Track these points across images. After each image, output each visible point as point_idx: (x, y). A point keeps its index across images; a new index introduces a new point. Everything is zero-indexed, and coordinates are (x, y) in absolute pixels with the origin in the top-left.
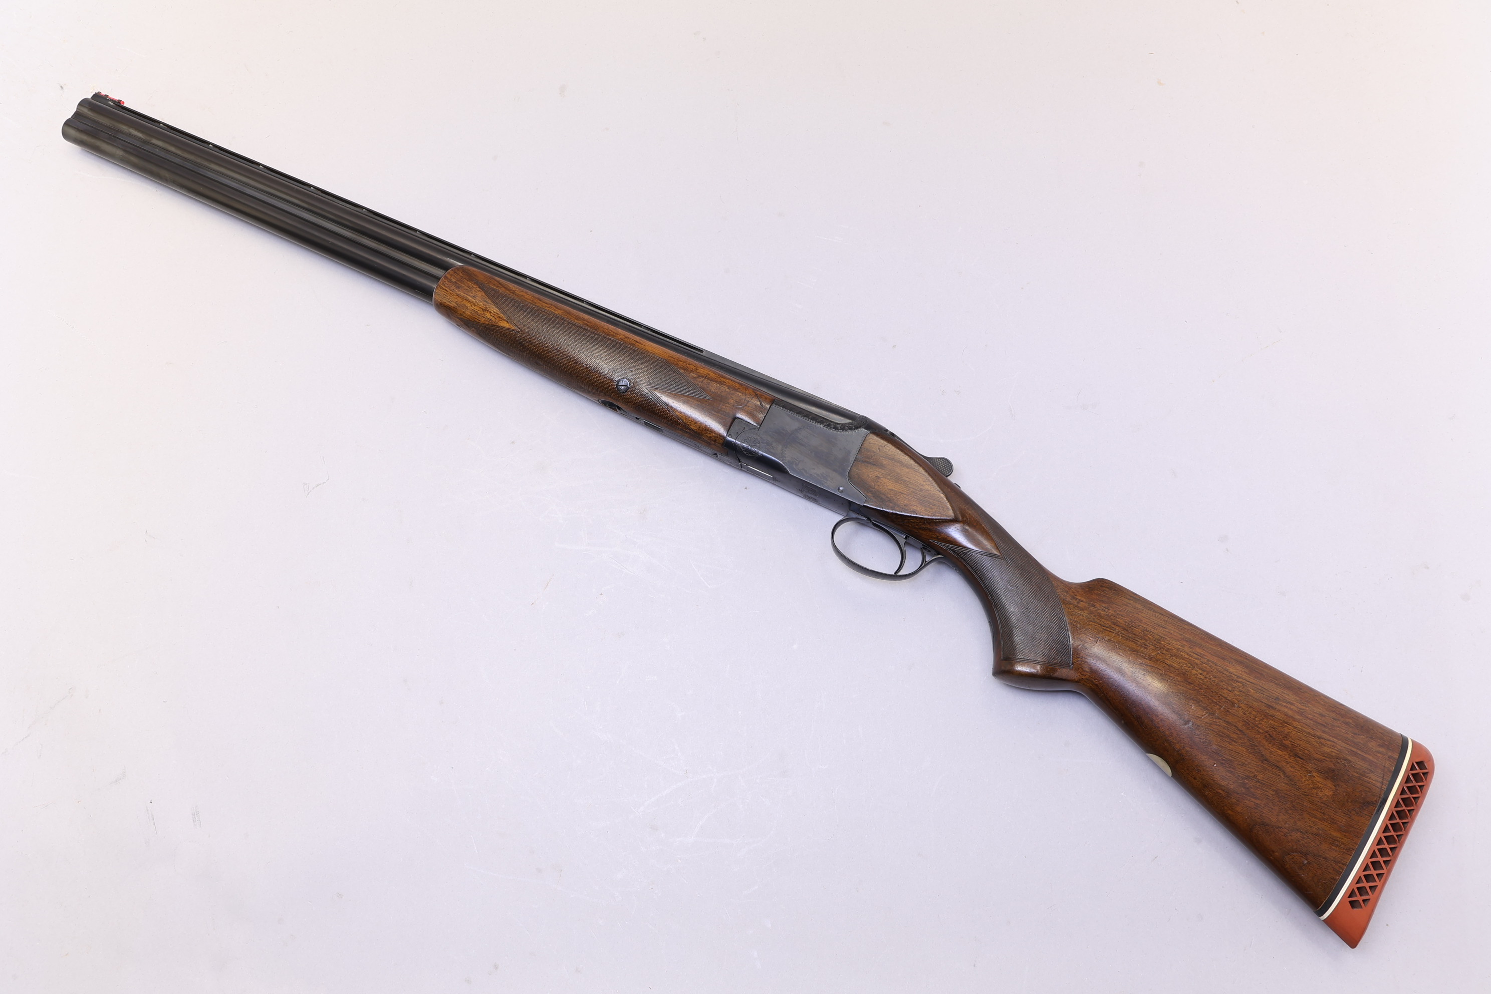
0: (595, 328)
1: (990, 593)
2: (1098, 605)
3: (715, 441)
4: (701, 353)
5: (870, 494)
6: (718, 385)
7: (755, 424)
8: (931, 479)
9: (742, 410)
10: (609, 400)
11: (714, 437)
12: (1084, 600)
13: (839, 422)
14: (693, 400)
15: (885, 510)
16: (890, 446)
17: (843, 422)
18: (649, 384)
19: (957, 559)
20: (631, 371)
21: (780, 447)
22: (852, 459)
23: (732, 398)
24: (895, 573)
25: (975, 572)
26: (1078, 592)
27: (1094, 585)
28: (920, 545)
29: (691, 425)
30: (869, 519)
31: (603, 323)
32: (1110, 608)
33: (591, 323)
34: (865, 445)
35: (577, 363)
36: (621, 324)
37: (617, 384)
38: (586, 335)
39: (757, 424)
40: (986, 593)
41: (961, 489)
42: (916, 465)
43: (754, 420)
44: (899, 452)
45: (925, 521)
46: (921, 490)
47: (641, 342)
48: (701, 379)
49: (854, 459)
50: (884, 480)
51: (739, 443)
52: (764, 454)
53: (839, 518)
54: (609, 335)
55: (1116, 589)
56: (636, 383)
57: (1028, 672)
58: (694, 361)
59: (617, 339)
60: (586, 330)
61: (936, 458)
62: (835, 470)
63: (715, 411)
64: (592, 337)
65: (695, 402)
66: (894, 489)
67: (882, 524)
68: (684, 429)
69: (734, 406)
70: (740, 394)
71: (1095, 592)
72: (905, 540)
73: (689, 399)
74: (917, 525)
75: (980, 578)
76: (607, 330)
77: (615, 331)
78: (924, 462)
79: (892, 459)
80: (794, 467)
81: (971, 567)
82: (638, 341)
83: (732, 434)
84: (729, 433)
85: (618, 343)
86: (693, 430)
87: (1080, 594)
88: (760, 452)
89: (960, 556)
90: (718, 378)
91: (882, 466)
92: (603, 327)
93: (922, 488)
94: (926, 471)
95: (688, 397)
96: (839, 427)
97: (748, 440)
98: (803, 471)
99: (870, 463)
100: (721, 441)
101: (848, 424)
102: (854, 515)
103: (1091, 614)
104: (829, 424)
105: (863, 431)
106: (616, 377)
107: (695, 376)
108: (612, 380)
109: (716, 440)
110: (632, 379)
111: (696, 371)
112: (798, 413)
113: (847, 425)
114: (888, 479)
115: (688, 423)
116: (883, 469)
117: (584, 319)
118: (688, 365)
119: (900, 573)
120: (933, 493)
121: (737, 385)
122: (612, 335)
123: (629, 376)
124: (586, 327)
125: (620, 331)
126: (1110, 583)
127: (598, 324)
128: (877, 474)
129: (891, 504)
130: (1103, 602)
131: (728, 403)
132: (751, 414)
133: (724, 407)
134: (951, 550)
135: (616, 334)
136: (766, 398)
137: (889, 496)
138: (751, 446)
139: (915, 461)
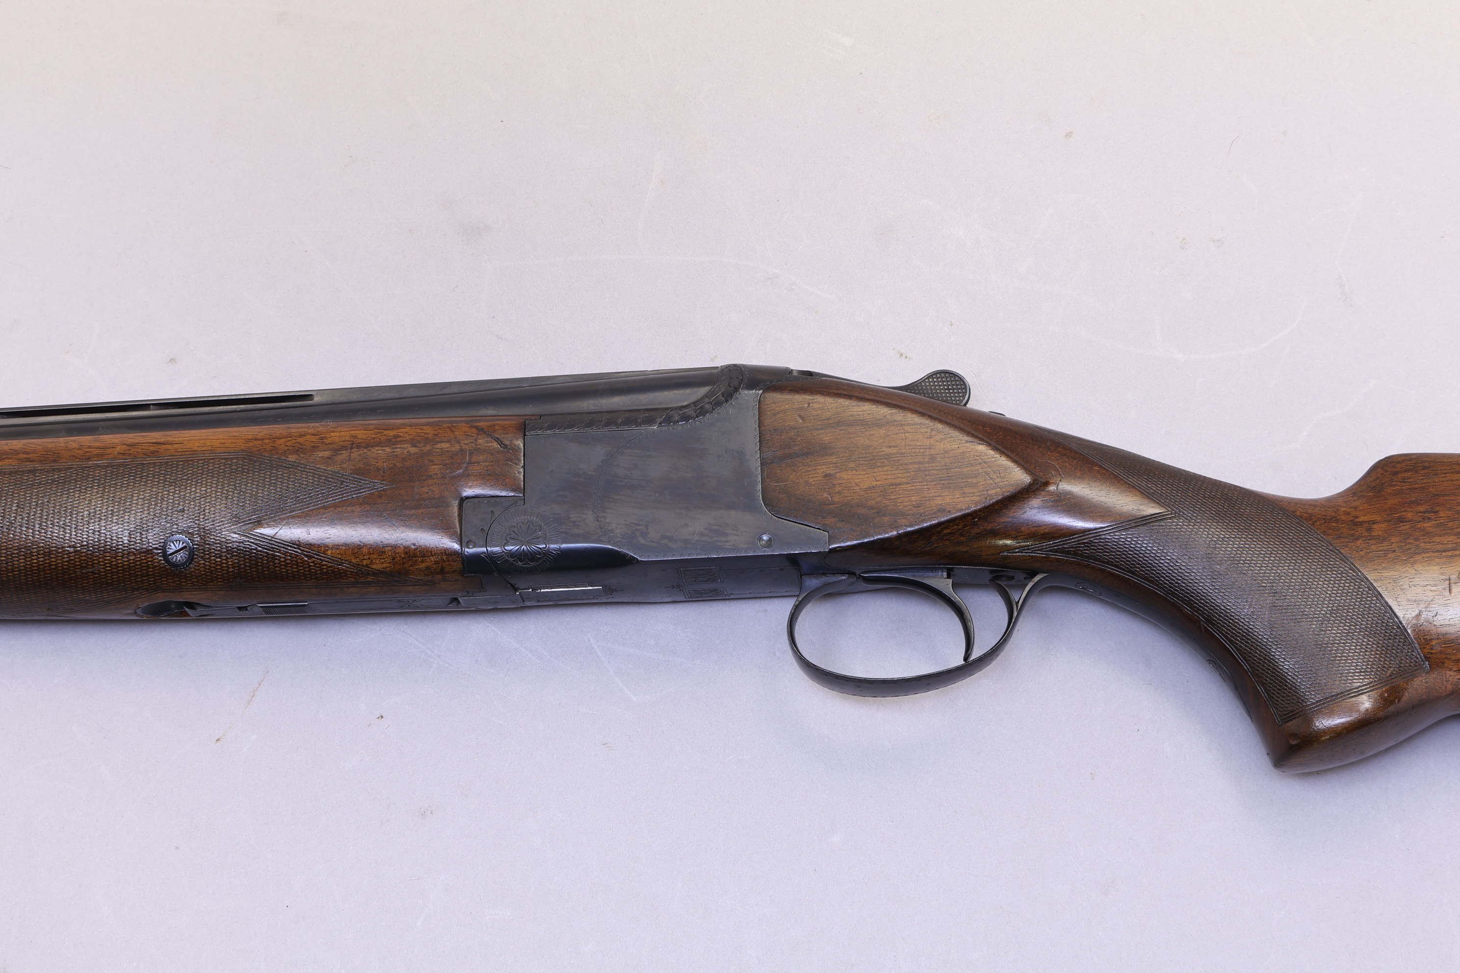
0: (52, 458)
1: (1183, 601)
2: (1410, 515)
3: (442, 571)
4: (309, 402)
5: (830, 521)
6: (388, 450)
7: (512, 494)
8: (939, 426)
9: (466, 476)
10: (161, 598)
11: (436, 563)
12: (1377, 518)
13: (685, 403)
14: (350, 509)
15: (881, 537)
16: (820, 399)
17: (693, 398)
18: (237, 519)
19: (1078, 564)
20: (183, 511)
21: (589, 516)
22: (755, 465)
23: (432, 461)
24: (966, 659)
25: (1130, 571)
26: (1356, 508)
27: (1378, 478)
28: (985, 573)
29: (372, 563)
30: (851, 574)
31: (62, 440)
32: (1437, 509)
33: (34, 452)
34: (767, 422)
35: (50, 553)
36: (102, 423)
37: (165, 555)
38: (40, 483)
39: (513, 490)
40: (1174, 605)
41: (1007, 416)
42: (894, 411)
43: (505, 487)
44: (845, 402)
45: (974, 518)
46: (933, 458)
47: (170, 439)
48: (345, 455)
49: (759, 464)
50: (844, 475)
51: (497, 549)
52: (564, 546)
53: (787, 606)
54: (89, 459)
55: (1426, 464)
56: (205, 533)
57: (1347, 722)
58: (306, 425)
59: (115, 458)
60: (33, 471)
61: (923, 380)
62: (730, 507)
63: (411, 508)
64: (53, 481)
65: (357, 509)
66: (874, 483)
67: (885, 571)
68: (362, 580)
69: (444, 477)
70: (445, 445)
71: (1390, 490)
72: (950, 581)
73: (340, 509)
74: (962, 535)
75: (1146, 579)
76: (80, 449)
77: (97, 444)
78: (906, 398)
79: (839, 424)
80: (642, 541)
81: (1117, 566)
82: (162, 440)
83: (473, 538)
84: (465, 540)
85: (119, 465)
86: (381, 572)
87: (1362, 510)
88: (552, 546)
89: (1081, 555)
90: (379, 435)
91: (824, 450)
92: (67, 449)
93: (933, 452)
94: (922, 414)
95: (335, 506)
96: (690, 412)
97: (513, 535)
98: (666, 541)
99: (798, 456)
100: (457, 566)
101: (706, 396)
102: (813, 582)
103: (1405, 539)
104: (667, 415)
105: (749, 396)
106: (153, 539)
107: (327, 454)
108: (148, 552)
109: (442, 569)
110: (190, 527)
111: (323, 443)
112: (590, 424)
113: (707, 400)
114: (852, 469)
115: (365, 562)
116: (831, 455)
117: (15, 452)
118: (299, 440)
119: (975, 654)
120: (960, 451)
121: (428, 430)
122: (97, 455)
123: (183, 525)
124: (29, 466)
125: (109, 439)
126: (1407, 458)
127: (52, 445)
128: (823, 470)
129: (886, 519)
130: (1416, 503)
131: (430, 476)
132: (489, 477)
133: (425, 489)
134: (1057, 551)
135: (105, 448)
136: (504, 428)
137: (871, 503)
138: (528, 543)
139: (888, 405)
